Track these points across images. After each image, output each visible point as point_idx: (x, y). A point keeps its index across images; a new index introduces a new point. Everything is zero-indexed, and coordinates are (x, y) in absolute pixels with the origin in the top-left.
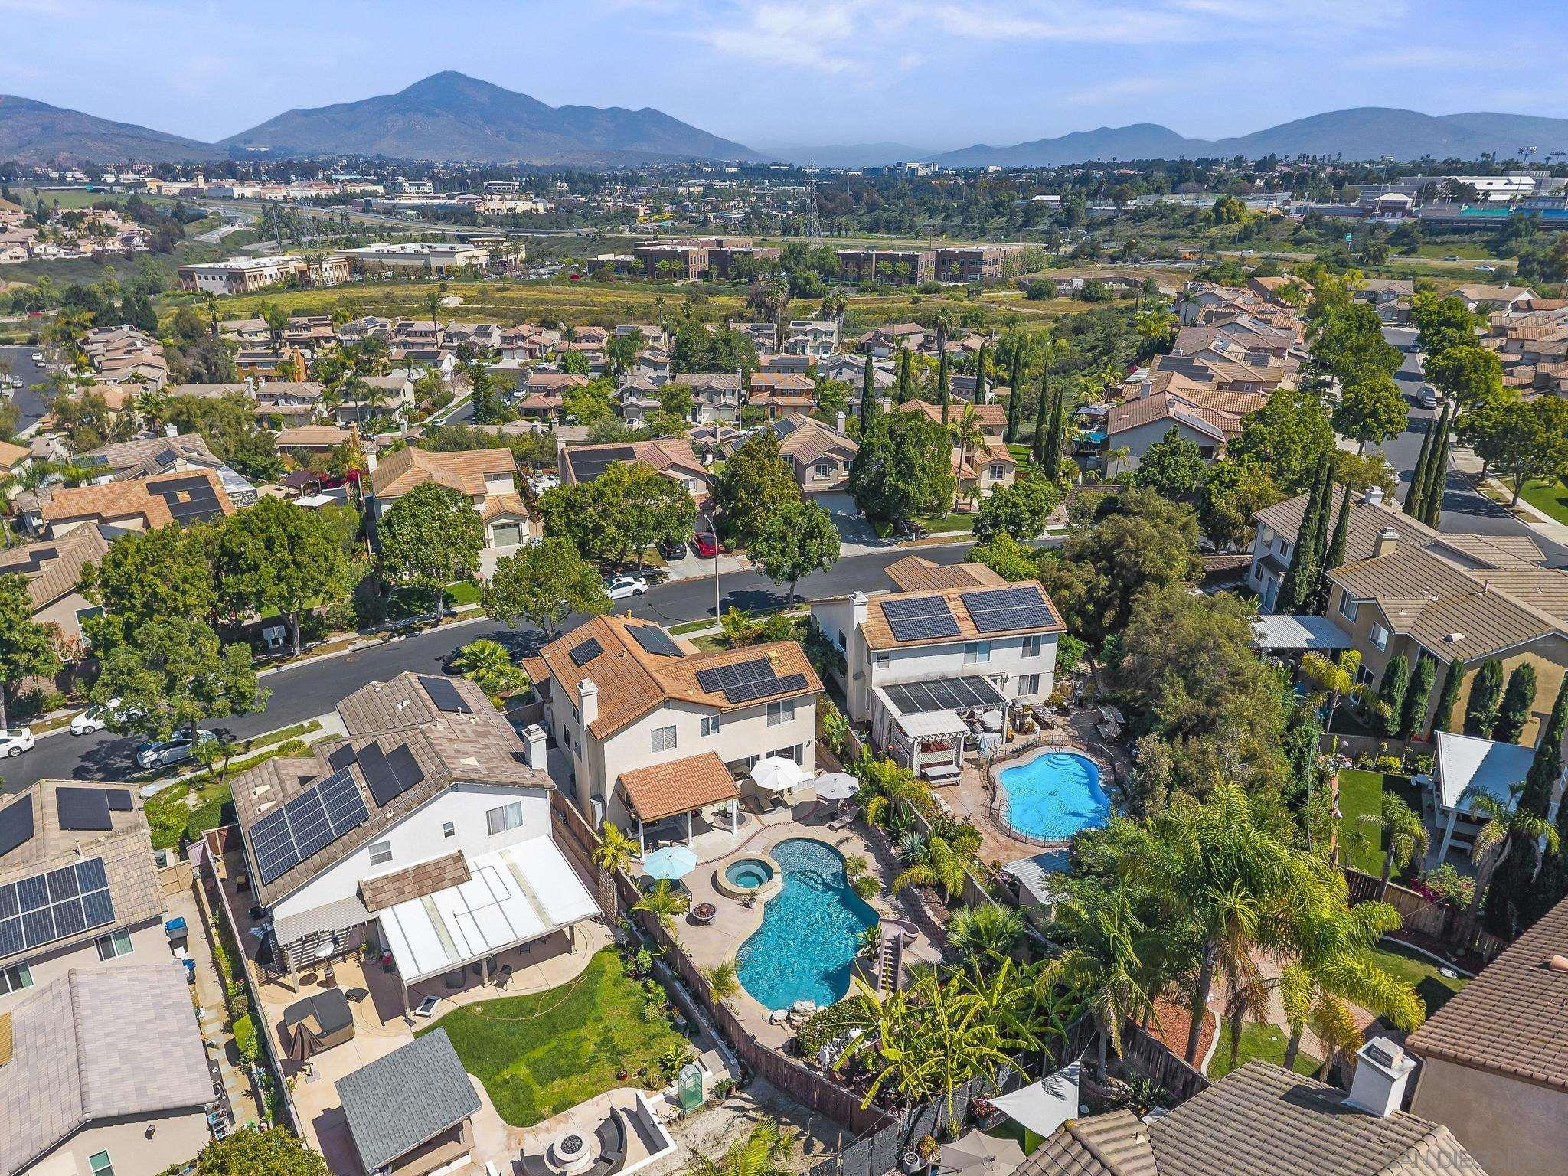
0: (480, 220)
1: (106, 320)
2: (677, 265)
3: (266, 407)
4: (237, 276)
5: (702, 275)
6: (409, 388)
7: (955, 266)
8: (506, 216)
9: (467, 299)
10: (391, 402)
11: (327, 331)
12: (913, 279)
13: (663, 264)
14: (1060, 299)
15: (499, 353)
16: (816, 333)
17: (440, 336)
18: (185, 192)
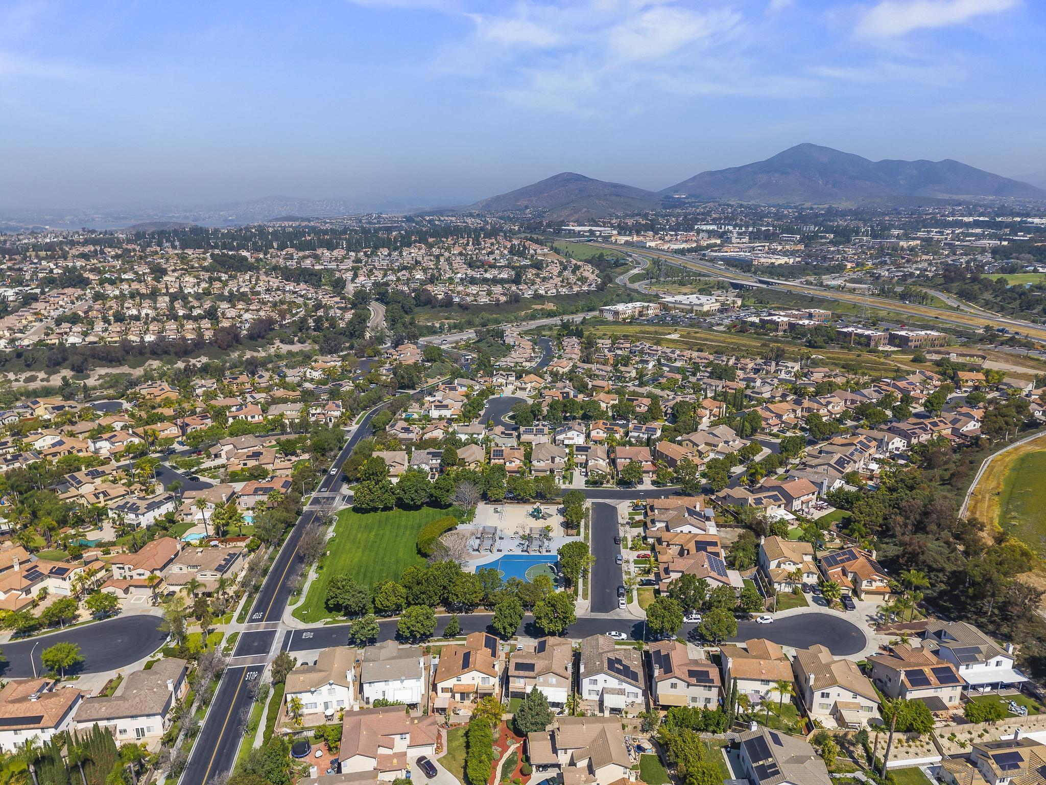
0: (753, 269)
1: (570, 334)
2: (773, 327)
3: (597, 372)
4: (616, 313)
5: (785, 331)
6: (634, 371)
7: (897, 341)
8: (768, 267)
9: (682, 336)
10: (628, 375)
11: (628, 345)
12: (868, 345)
13: (768, 326)
14: (928, 364)
15: (676, 360)
16: (787, 367)
17: (660, 352)
18: (627, 242)
